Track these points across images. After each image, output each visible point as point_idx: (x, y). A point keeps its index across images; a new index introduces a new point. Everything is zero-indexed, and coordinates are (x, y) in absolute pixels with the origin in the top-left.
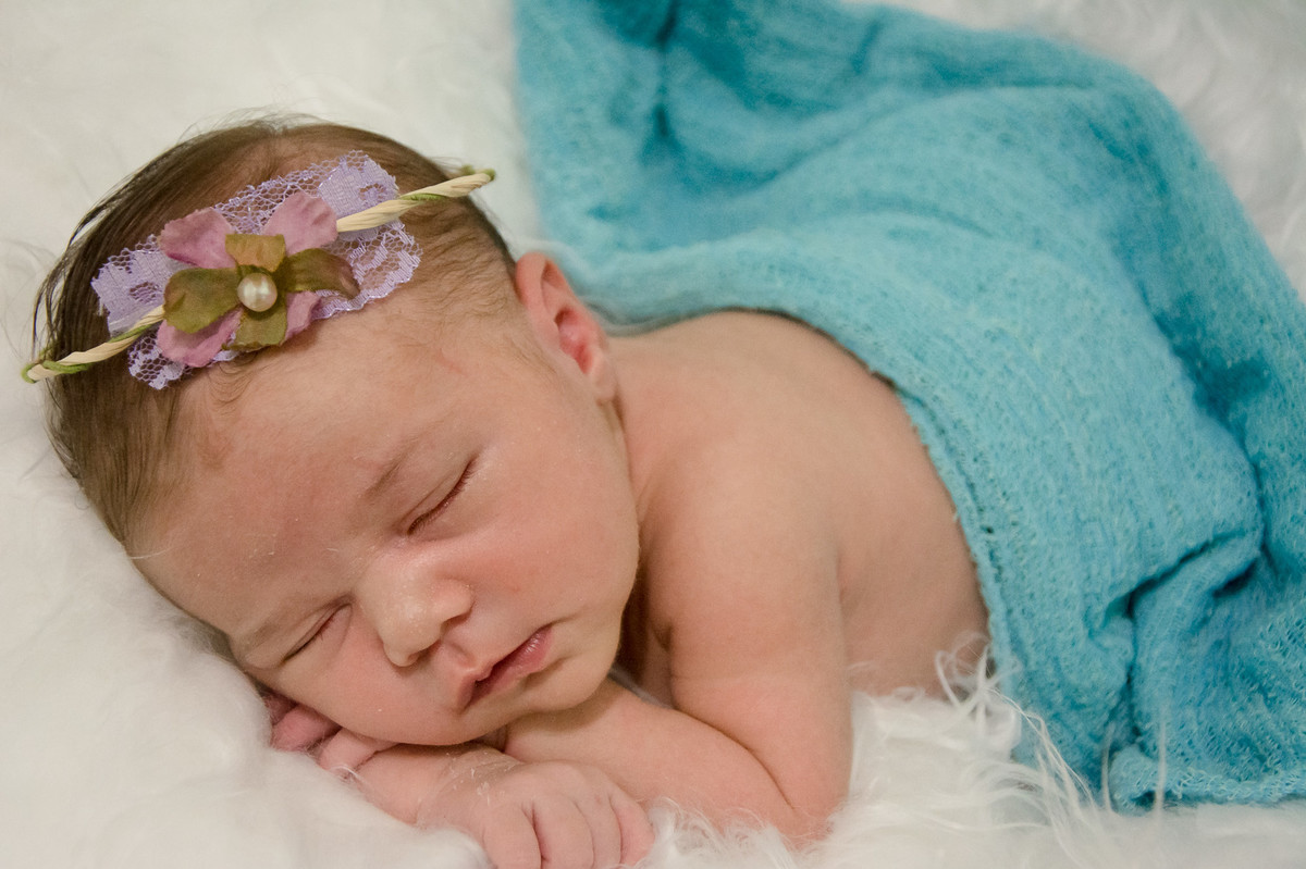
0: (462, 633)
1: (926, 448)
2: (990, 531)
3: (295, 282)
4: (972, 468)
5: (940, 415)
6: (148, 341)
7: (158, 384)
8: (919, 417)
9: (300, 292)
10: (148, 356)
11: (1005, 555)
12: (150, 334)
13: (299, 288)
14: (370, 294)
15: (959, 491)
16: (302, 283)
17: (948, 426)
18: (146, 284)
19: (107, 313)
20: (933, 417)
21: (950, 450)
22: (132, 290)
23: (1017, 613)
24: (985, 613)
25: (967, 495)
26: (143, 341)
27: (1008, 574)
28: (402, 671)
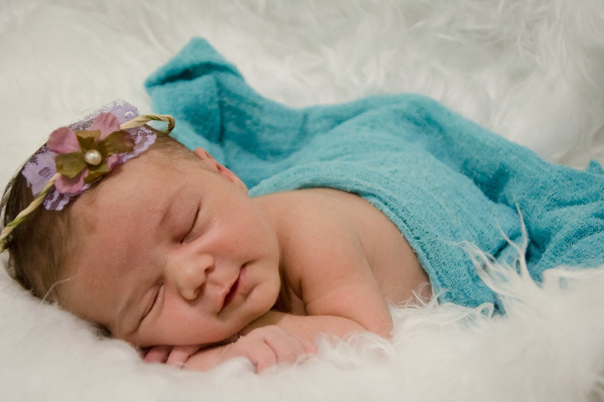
0: (213, 276)
1: (381, 211)
2: (418, 238)
3: (107, 152)
4: (402, 214)
5: (383, 197)
6: (51, 195)
7: (60, 207)
8: (374, 200)
9: (110, 156)
10: (52, 201)
11: (428, 247)
12: (52, 190)
13: (109, 154)
14: (138, 150)
15: (401, 224)
16: (110, 151)
17: (388, 200)
18: (45, 168)
19: (31, 185)
20: (381, 200)
21: (392, 209)
22: (40, 172)
23: (440, 273)
24: (426, 275)
25: (404, 225)
26: (48, 196)
27: (432, 255)
28: (191, 302)
